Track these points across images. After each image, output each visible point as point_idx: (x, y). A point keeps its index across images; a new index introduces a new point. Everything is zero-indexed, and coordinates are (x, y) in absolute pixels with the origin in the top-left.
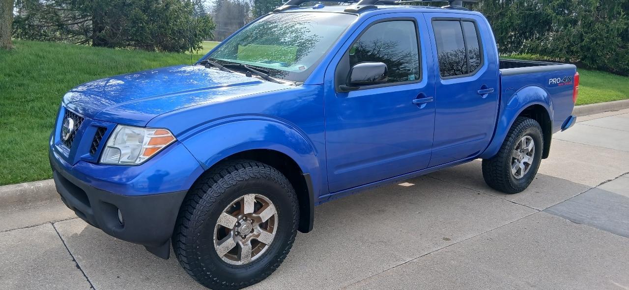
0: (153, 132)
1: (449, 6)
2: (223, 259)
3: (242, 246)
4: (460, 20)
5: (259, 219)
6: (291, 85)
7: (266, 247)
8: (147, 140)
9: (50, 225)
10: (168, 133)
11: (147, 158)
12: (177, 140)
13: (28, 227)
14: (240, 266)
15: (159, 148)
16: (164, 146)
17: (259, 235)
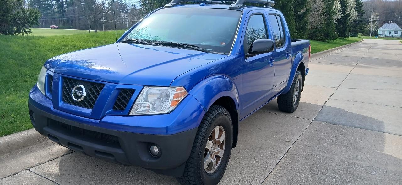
0: (175, 89)
1: (265, 6)
2: (206, 171)
3: (213, 161)
4: (276, 15)
5: (219, 141)
6: (222, 54)
7: (221, 159)
8: (172, 95)
9: (28, 171)
10: (183, 89)
11: (173, 108)
12: (188, 94)
13: (10, 176)
14: (212, 174)
15: (178, 101)
16: (182, 99)
17: (219, 152)
